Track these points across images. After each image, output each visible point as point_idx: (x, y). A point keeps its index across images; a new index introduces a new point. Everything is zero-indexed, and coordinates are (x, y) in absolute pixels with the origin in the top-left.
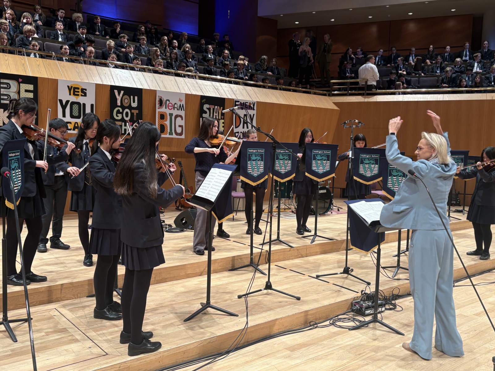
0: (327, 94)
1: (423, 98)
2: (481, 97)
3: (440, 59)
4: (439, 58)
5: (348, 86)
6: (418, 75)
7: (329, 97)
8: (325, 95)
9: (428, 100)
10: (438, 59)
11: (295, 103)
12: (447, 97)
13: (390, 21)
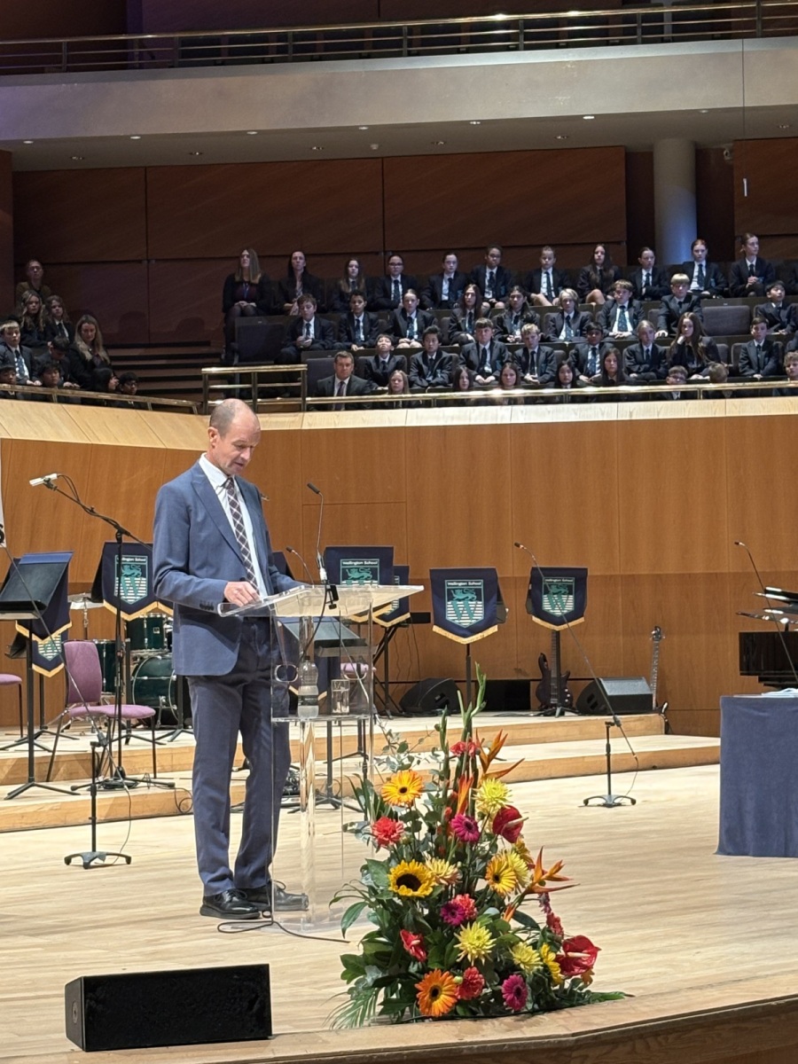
0: (195, 409)
1: (459, 418)
2: (603, 414)
3: (518, 297)
4: (516, 293)
5: (254, 386)
6: (457, 345)
7: (200, 417)
8: (189, 411)
9: (472, 423)
10: (514, 297)
11: (104, 440)
12: (520, 414)
13: (382, 158)
